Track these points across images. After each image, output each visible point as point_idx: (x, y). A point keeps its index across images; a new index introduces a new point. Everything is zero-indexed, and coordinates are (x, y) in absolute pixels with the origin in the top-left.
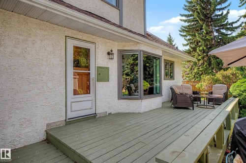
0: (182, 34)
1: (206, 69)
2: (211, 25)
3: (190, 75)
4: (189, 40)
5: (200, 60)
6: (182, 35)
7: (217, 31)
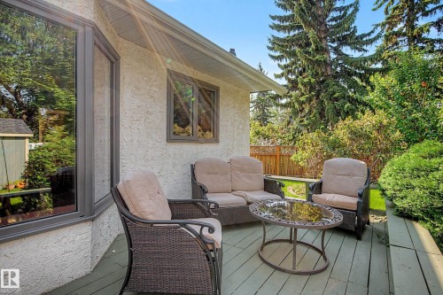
0: (273, 53)
1: (314, 123)
2: (325, 38)
3: (288, 134)
4: (286, 67)
5: (303, 103)
6: (273, 57)
7: (336, 50)
